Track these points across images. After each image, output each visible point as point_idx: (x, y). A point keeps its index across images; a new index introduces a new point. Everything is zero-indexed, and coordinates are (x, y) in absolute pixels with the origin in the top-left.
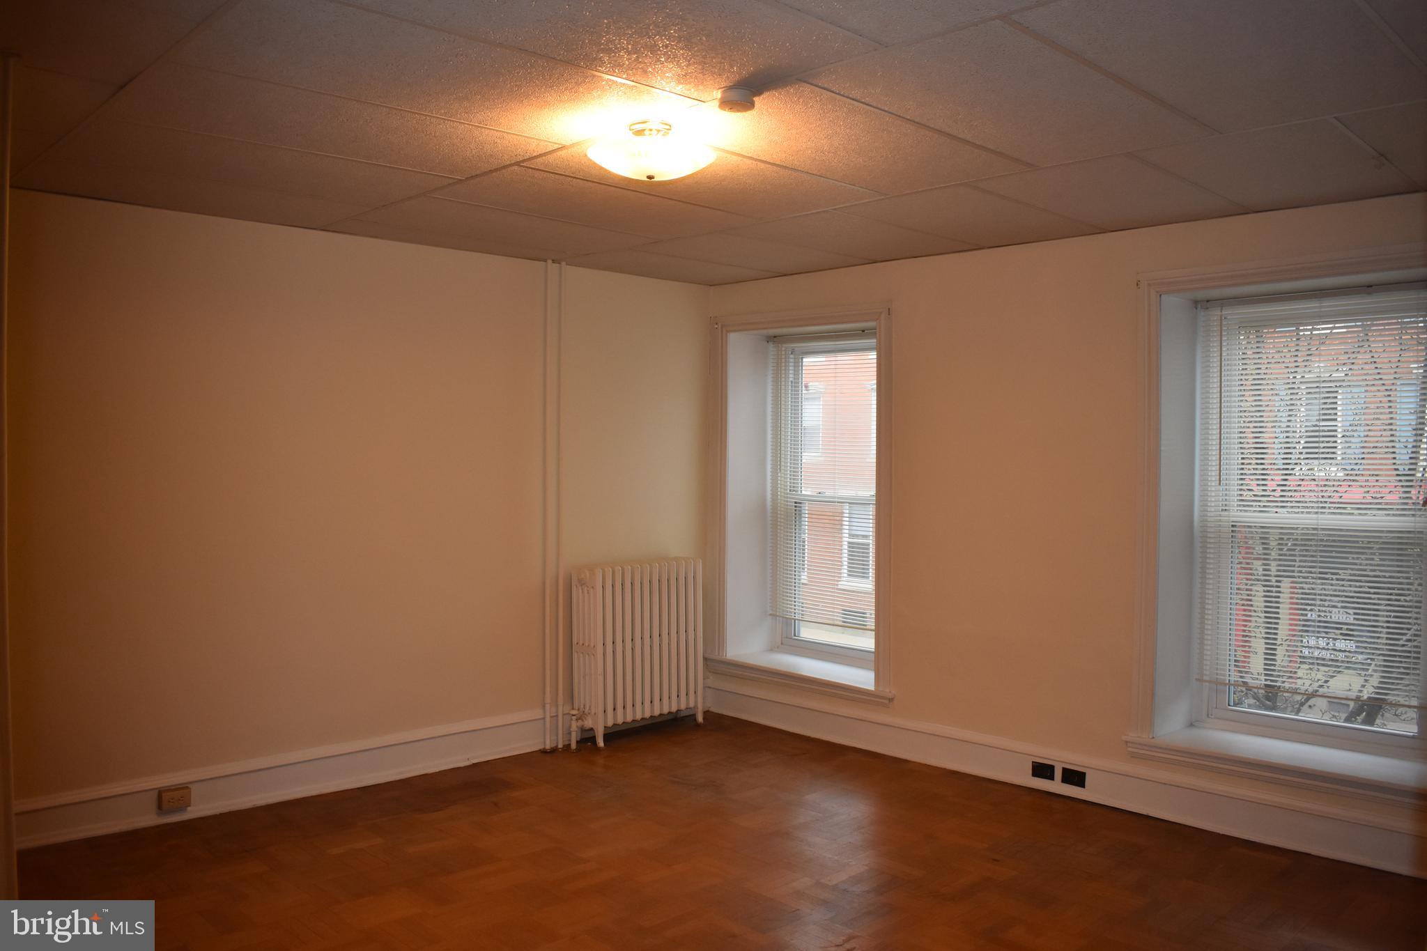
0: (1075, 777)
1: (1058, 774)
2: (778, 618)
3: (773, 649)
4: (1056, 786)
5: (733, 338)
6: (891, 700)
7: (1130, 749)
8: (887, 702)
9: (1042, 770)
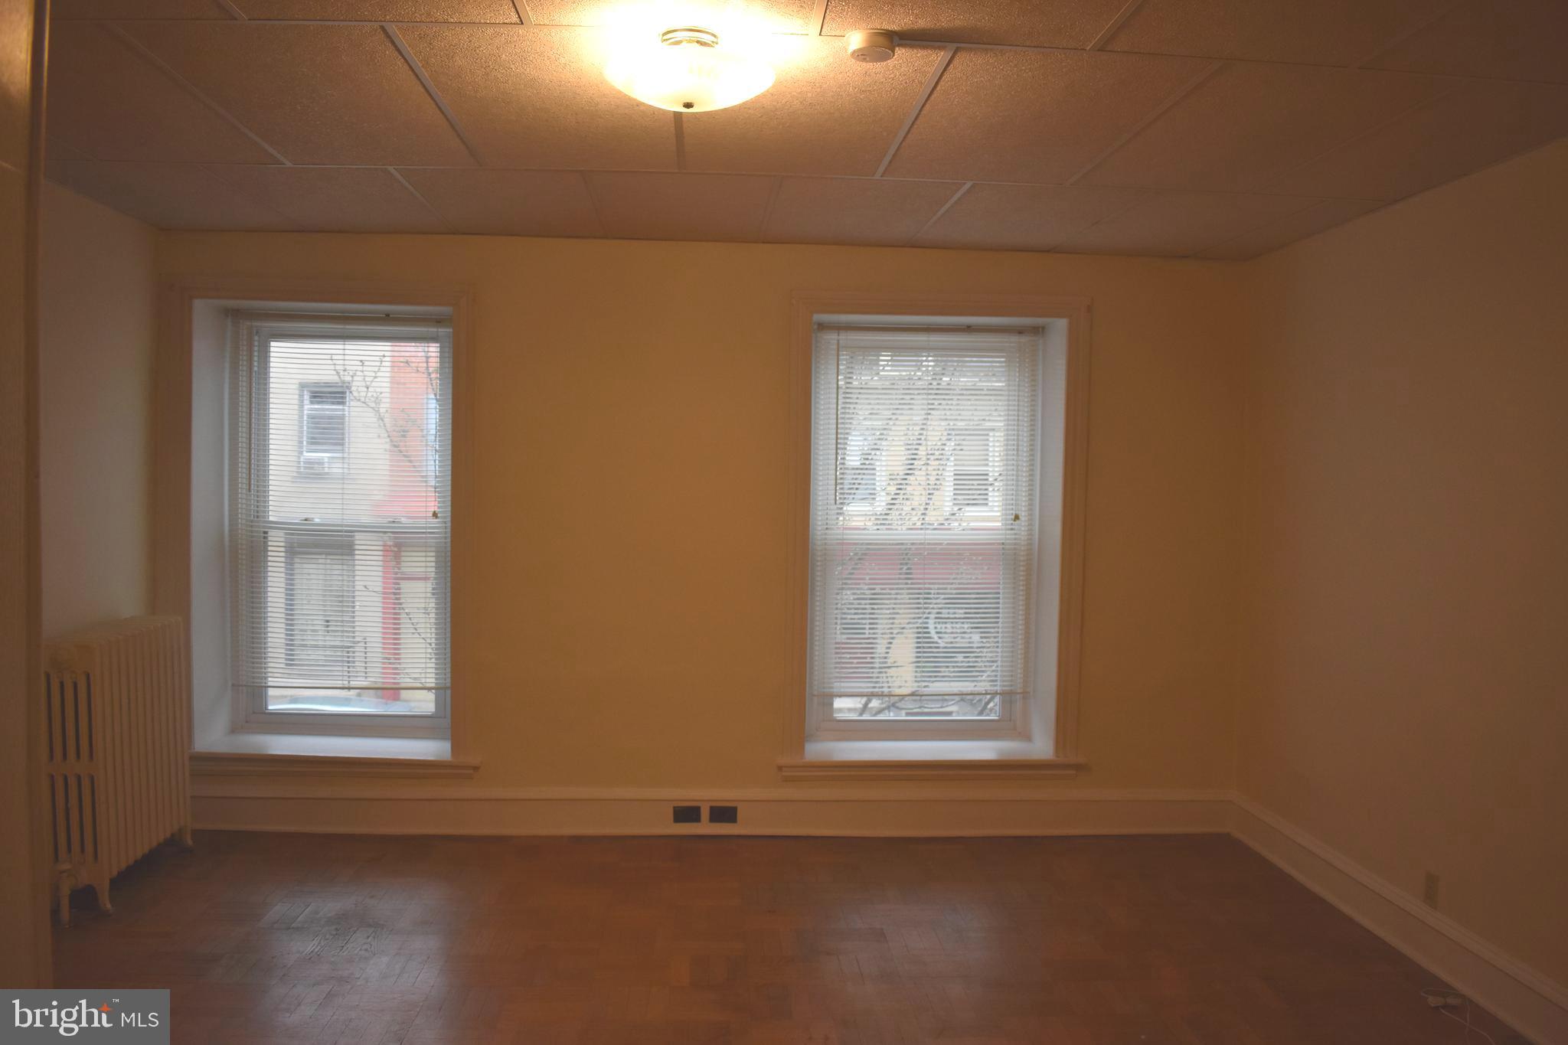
0: (724, 814)
1: (705, 814)
2: (241, 688)
3: (235, 729)
4: (705, 827)
5: (198, 304)
6: (476, 768)
7: (784, 774)
8: (471, 771)
9: (686, 814)
